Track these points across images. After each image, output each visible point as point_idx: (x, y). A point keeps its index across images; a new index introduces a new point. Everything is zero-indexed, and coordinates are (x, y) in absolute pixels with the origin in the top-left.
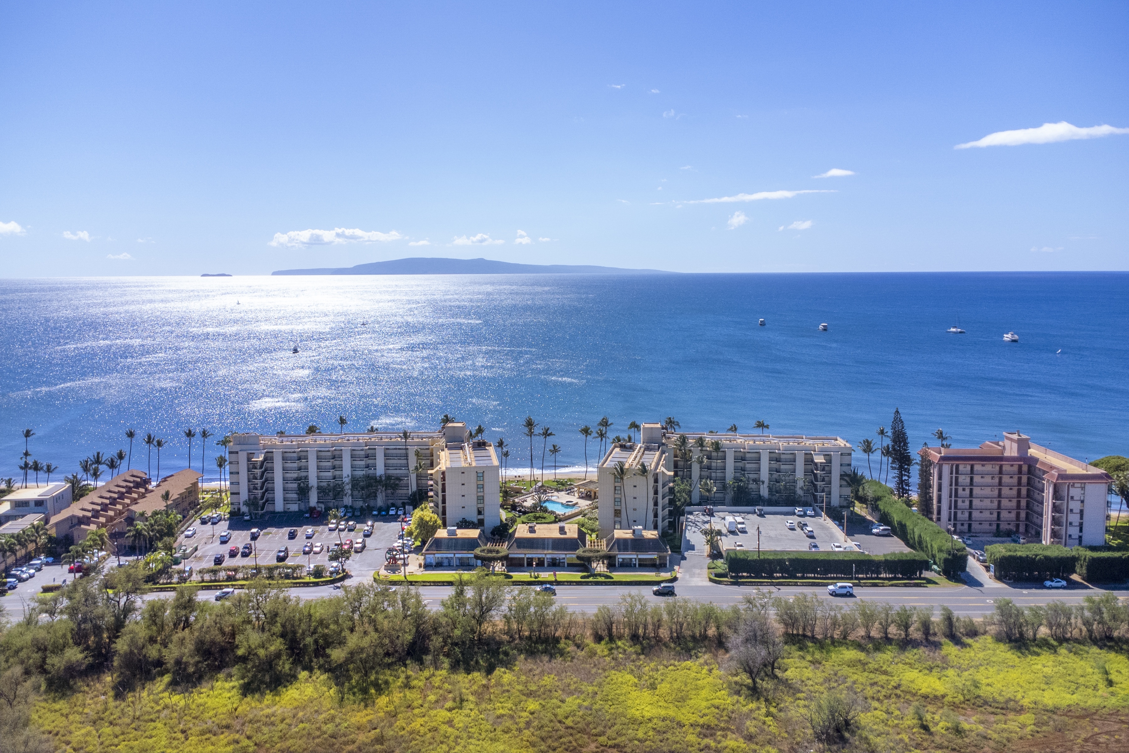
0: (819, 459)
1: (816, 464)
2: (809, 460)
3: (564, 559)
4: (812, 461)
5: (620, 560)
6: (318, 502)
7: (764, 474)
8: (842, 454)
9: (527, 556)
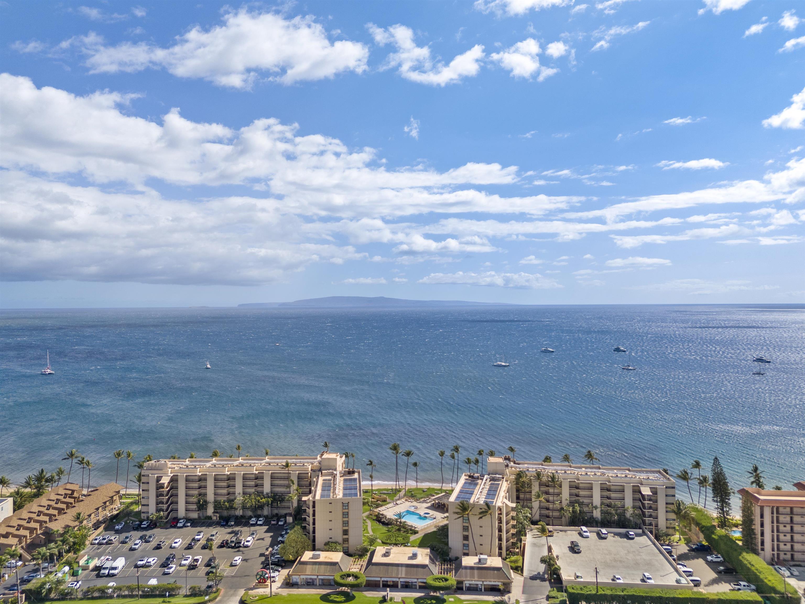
0: (646, 491)
1: (643, 496)
2: (636, 490)
3: (416, 582)
4: (640, 492)
5: (468, 585)
6: (214, 512)
7: (597, 500)
8: (666, 488)
9: (383, 579)
